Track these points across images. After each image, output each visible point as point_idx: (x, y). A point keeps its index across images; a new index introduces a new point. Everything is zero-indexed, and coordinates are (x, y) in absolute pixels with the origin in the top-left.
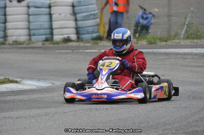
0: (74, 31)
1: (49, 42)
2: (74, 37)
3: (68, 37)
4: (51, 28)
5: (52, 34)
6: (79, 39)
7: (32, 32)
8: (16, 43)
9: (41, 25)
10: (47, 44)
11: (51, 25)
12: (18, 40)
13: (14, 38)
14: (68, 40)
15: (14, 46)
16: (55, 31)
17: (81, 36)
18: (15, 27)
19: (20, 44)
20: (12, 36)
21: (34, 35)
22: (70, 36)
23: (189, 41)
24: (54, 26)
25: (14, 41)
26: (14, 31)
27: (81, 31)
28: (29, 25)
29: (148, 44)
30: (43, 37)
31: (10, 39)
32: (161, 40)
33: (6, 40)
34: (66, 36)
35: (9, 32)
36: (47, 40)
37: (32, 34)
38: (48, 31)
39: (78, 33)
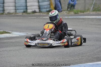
0: (37, 7)
1: (25, 13)
2: (37, 10)
3: (35, 10)
4: (26, 6)
5: (27, 9)
6: (40, 11)
7: (17, 8)
8: (9, 13)
9: (21, 5)
10: (24, 14)
11: (26, 4)
12: (10, 12)
13: (8, 11)
14: (34, 12)
15: (8, 15)
16: (28, 8)
17: (41, 10)
18: (8, 5)
19: (11, 14)
20: (7, 10)
21: (18, 9)
22: (36, 10)
23: (95, 12)
24: (28, 5)
25: (8, 13)
26: (8, 7)
27: (41, 7)
28: (15, 4)
29: (75, 14)
30: (22, 11)
31: (6, 12)
32: (81, 12)
33: (4, 12)
34: (33, 10)
35: (5, 8)
36: (24, 12)
37: (17, 9)
38: (25, 8)
39: (39, 8)
